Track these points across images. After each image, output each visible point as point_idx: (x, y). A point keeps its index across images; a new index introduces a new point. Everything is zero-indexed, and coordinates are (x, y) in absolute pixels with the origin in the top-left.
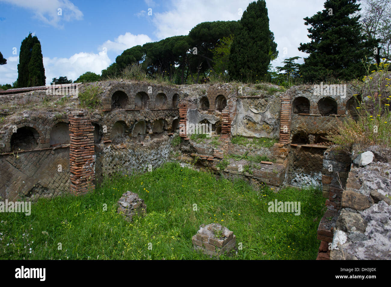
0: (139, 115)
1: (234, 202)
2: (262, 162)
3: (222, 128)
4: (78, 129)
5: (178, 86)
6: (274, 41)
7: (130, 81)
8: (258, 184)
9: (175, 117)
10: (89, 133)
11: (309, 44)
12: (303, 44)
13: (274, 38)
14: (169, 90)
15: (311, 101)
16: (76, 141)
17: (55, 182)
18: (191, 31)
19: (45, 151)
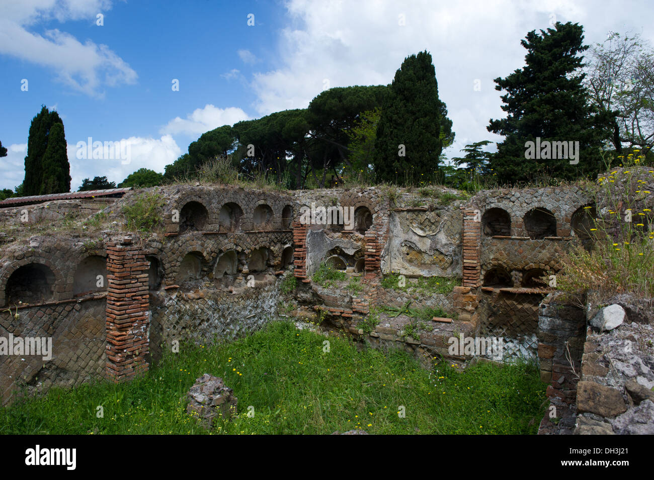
0: (226, 241)
1: (389, 389)
2: (435, 318)
3: (366, 262)
4: (121, 267)
5: (291, 192)
6: (447, 117)
7: (211, 186)
8: (429, 356)
9: (287, 244)
10: (140, 272)
11: (504, 121)
12: (494, 121)
13: (446, 112)
14: (276, 199)
15: (513, 214)
16: (118, 287)
17: (79, 359)
18: (311, 101)
19: (63, 306)
